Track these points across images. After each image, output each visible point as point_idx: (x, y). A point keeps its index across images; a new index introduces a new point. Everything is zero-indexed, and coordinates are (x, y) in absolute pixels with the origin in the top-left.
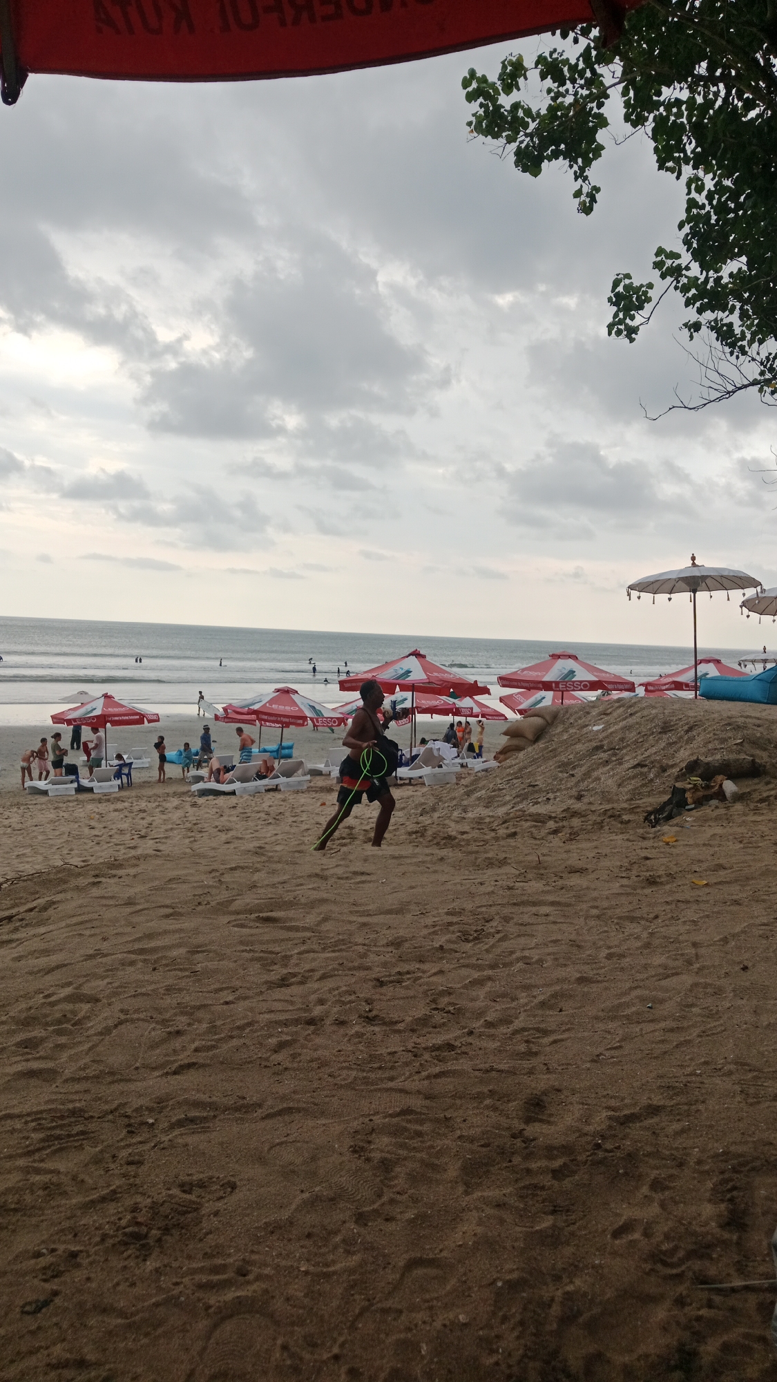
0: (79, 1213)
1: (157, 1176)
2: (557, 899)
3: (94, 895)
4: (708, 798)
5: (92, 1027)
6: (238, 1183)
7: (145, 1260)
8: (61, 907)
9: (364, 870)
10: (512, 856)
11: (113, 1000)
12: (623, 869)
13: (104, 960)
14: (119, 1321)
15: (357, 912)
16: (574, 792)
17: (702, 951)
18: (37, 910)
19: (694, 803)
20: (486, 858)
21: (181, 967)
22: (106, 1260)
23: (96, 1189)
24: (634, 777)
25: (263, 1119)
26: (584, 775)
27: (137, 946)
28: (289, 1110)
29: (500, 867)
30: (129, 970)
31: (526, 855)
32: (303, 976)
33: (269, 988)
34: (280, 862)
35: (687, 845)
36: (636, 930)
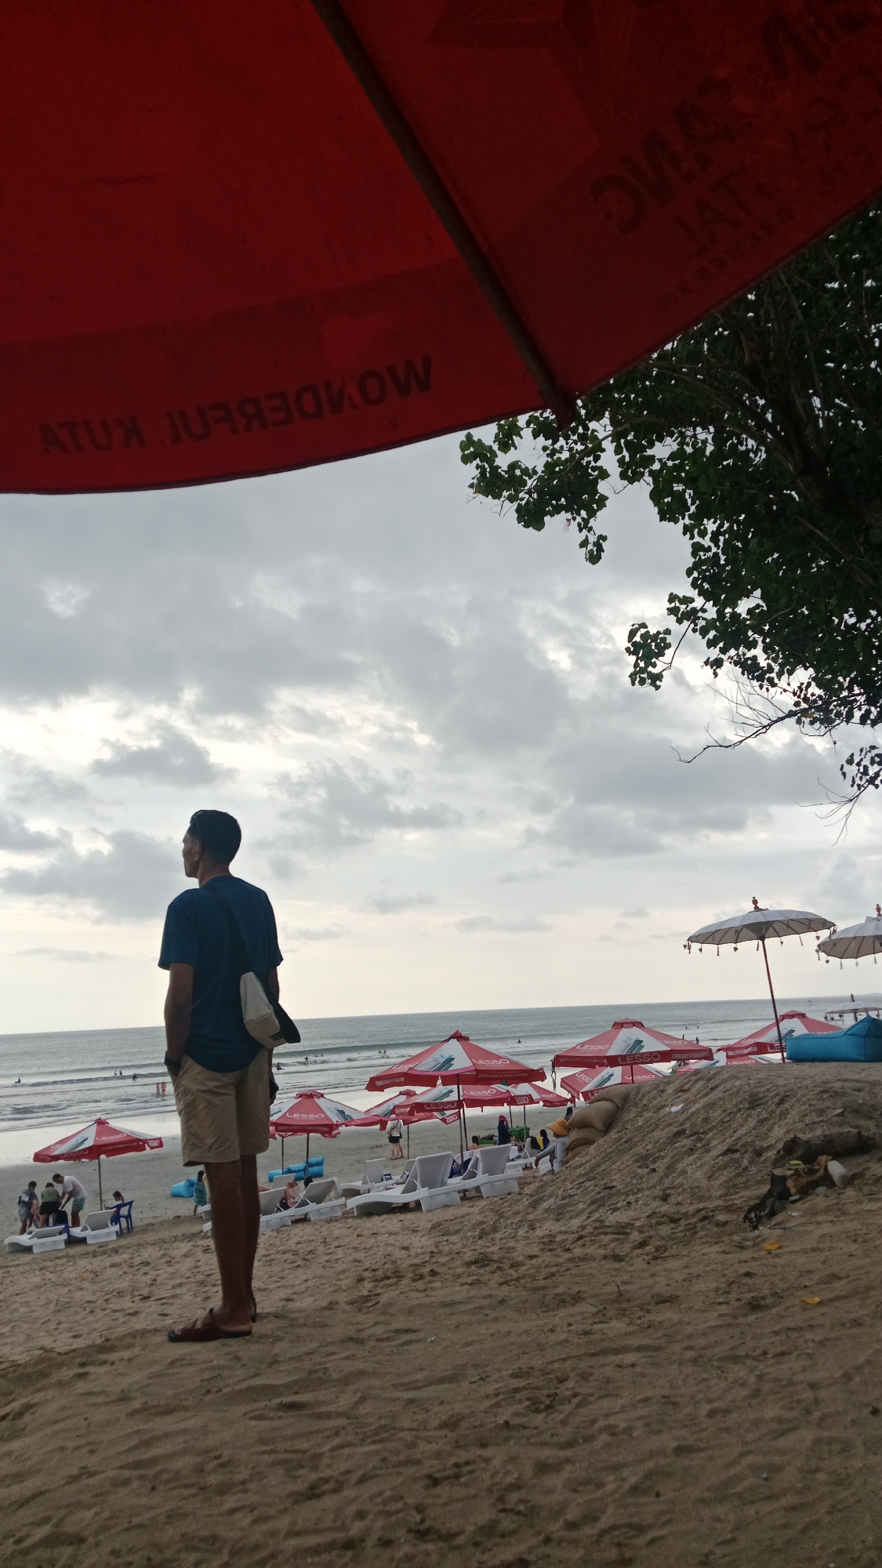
2: (645, 1342)
3: (81, 1390)
4: (813, 1185)
8: (39, 1412)
9: (409, 1326)
10: (587, 1289)
11: (102, 1537)
12: (720, 1292)
13: (91, 1481)
15: (401, 1385)
16: (658, 1191)
17: (823, 1394)
18: (10, 1417)
19: (799, 1193)
20: (557, 1295)
21: (187, 1482)
24: (725, 1166)
26: (668, 1168)
27: (133, 1457)
29: (573, 1305)
30: (123, 1491)
31: (604, 1285)
32: (337, 1481)
33: (296, 1502)
34: (305, 1325)
35: (792, 1252)
36: (741, 1374)
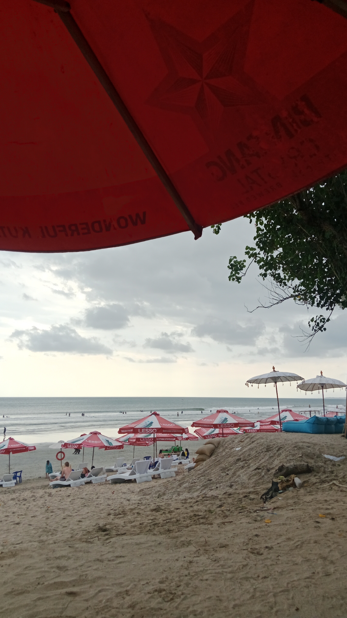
4: (288, 487)
9: (122, 554)
10: (194, 538)
12: (245, 544)
15: (117, 584)
16: (229, 484)
17: (278, 599)
19: (282, 489)
20: (181, 541)
24: (255, 475)
26: (233, 474)
29: (187, 546)
31: (200, 537)
34: (81, 551)
35: (275, 525)
36: (248, 587)
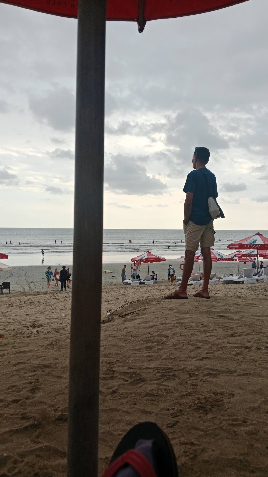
0: (179, 398)
1: (204, 389)
3: (159, 306)
5: (169, 344)
6: (235, 394)
7: (206, 415)
8: (149, 310)
9: (253, 303)
11: (173, 337)
13: (167, 325)
14: (202, 433)
15: (255, 316)
18: (141, 310)
21: (194, 328)
22: (193, 413)
23: (183, 392)
25: (238, 376)
27: (177, 322)
28: (247, 374)
30: (176, 328)
32: (239, 334)
33: (228, 337)
